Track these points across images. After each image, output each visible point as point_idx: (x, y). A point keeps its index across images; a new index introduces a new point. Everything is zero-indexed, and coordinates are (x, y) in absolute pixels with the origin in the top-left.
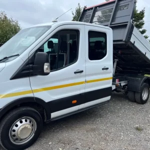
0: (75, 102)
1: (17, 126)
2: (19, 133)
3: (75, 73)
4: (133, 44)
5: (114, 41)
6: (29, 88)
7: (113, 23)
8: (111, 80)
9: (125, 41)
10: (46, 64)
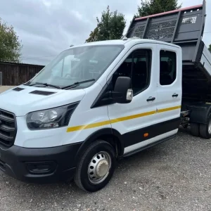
0: (146, 135)
1: (94, 162)
2: (98, 170)
3: (148, 100)
4: (202, 66)
5: (183, 61)
6: (106, 118)
7: (176, 40)
8: (180, 109)
9: (195, 63)
10: (129, 90)
